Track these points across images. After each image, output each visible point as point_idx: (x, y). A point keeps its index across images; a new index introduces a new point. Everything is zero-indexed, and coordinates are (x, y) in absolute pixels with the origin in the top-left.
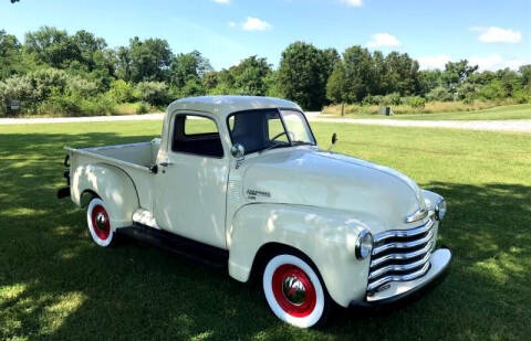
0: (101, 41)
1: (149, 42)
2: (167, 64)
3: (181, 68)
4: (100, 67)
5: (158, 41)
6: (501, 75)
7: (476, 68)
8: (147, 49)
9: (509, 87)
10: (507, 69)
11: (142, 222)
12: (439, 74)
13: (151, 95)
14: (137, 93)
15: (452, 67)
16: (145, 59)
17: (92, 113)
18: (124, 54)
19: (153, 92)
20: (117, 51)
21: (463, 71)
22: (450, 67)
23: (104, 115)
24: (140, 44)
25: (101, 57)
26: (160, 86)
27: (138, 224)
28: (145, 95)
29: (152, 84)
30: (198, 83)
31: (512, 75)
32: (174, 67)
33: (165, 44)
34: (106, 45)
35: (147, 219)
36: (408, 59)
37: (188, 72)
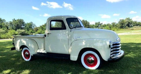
0: (4, 20)
1: (18, 20)
2: (24, 26)
3: (28, 26)
4: (4, 27)
5: (21, 19)
6: (108, 25)
7: (102, 23)
8: (18, 22)
9: (110, 27)
10: (109, 24)
11: (40, 52)
12: (94, 25)
13: (21, 33)
14: (17, 33)
15: (97, 24)
16: (17, 24)
17: (4, 38)
18: (11, 23)
19: (21, 32)
20: (9, 22)
21: (99, 24)
22: (96, 24)
23: (8, 39)
24: (16, 20)
25: (4, 24)
26: (23, 31)
27: (39, 53)
28: (19, 33)
29: (21, 30)
30: (33, 30)
31: (110, 25)
32: (26, 26)
33: (23, 20)
34: (5, 21)
35: (42, 51)
36: (87, 22)
37: (30, 27)
